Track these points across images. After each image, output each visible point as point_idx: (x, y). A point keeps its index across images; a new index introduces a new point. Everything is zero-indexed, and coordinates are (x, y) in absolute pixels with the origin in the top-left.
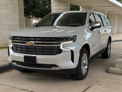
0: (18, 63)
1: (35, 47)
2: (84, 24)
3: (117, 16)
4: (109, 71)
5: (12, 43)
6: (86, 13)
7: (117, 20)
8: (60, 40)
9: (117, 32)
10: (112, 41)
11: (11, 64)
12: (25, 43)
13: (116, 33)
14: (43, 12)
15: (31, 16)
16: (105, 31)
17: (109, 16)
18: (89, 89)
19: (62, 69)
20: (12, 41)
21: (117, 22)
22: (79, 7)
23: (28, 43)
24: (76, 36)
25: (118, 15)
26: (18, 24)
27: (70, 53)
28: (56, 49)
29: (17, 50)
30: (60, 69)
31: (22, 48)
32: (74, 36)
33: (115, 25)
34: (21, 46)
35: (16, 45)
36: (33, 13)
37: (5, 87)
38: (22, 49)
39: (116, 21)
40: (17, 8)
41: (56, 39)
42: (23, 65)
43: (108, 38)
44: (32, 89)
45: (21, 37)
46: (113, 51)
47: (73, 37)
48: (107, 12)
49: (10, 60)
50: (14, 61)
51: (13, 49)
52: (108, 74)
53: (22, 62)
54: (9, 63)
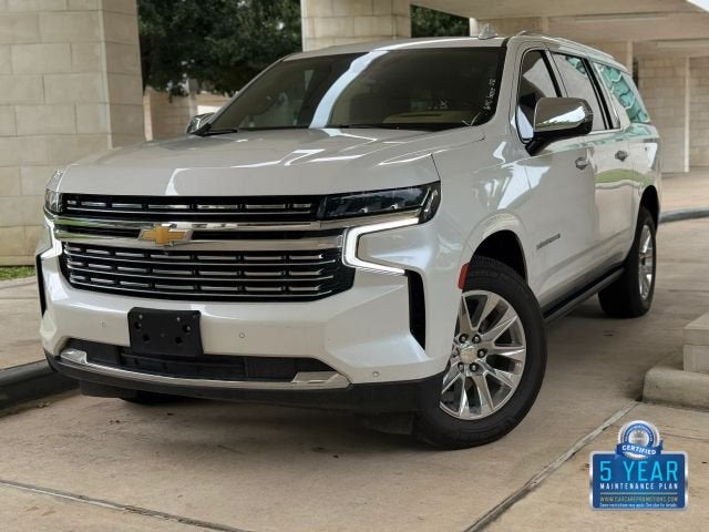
0: (96, 350)
1: (194, 254)
2: (485, 117)
3: (691, 68)
4: (646, 392)
5: (57, 237)
6: (501, 52)
7: (692, 96)
8: (341, 210)
9: (691, 167)
10: (661, 216)
11: (58, 358)
12: (134, 234)
13: (687, 170)
14: (255, 54)
15: (186, 86)
16: (621, 156)
17: (641, 73)
18: (530, 497)
19: (355, 381)
20: (58, 226)
21: (692, 103)
22: (466, 21)
23: (153, 236)
24: (436, 185)
25: (695, 63)
26: (109, 129)
27: (404, 286)
28: (314, 268)
29: (89, 276)
30: (345, 385)
31: (115, 265)
32: (423, 188)
33: (683, 125)
34: (113, 250)
35: (84, 247)
36: (199, 62)
37: (29, 496)
38: (115, 270)
39: (688, 99)
40: (100, 32)
41: (314, 209)
42: (122, 364)
43: (638, 199)
44: (189, 505)
45: (110, 200)
46: (671, 276)
47: (418, 192)
48: (630, 48)
49: (49, 334)
50: (70, 343)
51: (65, 273)
52: (642, 407)
53: (120, 349)
54: (47, 354)
